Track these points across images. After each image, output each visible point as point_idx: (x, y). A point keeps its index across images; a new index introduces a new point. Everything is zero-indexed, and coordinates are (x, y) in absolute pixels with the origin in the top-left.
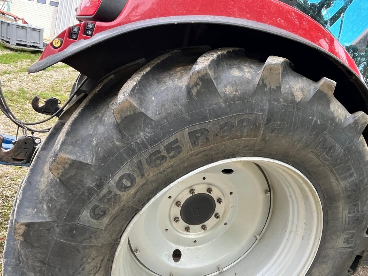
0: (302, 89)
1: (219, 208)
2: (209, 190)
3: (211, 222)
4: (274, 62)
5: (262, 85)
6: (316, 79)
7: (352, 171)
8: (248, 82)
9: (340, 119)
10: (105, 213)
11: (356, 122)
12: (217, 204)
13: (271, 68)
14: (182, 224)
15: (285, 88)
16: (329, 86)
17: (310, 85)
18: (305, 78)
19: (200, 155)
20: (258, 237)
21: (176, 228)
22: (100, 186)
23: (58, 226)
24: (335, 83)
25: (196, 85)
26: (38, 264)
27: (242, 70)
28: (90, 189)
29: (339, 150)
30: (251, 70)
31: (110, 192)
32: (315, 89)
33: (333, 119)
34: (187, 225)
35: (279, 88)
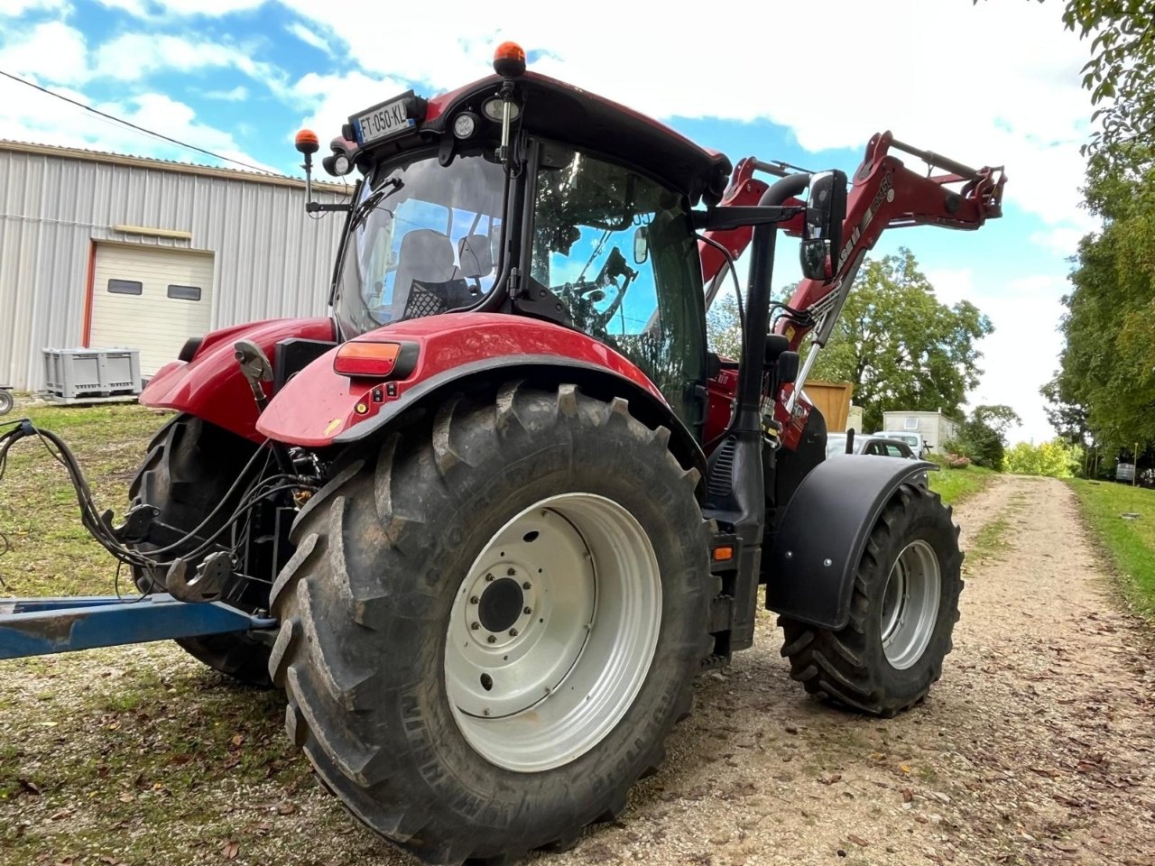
0: (598, 413)
1: (529, 599)
2: (511, 572)
3: (521, 623)
4: (567, 393)
5: (561, 416)
6: (608, 400)
7: (668, 494)
8: (548, 414)
9: (641, 438)
10: (438, 577)
11: (657, 438)
12: (524, 592)
13: (566, 398)
14: (483, 632)
15: (582, 415)
16: (621, 405)
17: (604, 408)
18: (597, 401)
19: (518, 498)
20: (590, 626)
21: (477, 639)
22: (434, 545)
23: (396, 600)
24: (627, 401)
25: (505, 426)
26: (377, 654)
27: (539, 405)
28: (425, 550)
29: (649, 470)
30: (547, 403)
31: (443, 550)
32: (609, 411)
33: (634, 439)
34: (490, 633)
35: (577, 416)
